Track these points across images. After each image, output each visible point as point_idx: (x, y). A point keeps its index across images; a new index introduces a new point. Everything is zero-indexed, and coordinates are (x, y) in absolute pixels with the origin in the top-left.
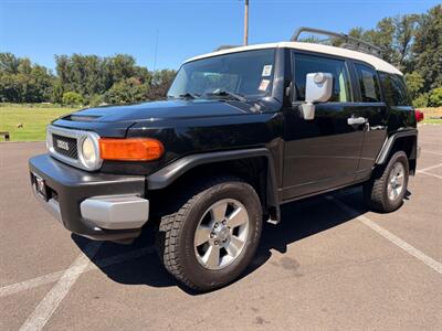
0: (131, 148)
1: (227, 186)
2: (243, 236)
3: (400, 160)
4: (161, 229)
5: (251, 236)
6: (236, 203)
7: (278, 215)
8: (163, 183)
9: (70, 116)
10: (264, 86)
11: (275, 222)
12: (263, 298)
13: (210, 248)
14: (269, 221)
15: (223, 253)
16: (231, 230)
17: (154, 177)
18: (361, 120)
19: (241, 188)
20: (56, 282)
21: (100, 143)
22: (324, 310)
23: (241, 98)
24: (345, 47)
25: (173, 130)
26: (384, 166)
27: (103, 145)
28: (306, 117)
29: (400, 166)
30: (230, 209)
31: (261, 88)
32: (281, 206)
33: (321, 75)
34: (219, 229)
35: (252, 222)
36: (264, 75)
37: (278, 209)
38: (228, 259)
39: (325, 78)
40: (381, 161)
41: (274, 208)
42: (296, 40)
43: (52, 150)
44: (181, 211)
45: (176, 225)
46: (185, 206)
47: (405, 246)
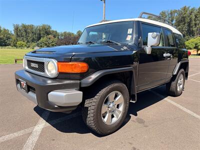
0: (73, 66)
1: (116, 85)
2: (121, 109)
3: (182, 73)
4: (85, 106)
5: (125, 109)
6: (119, 93)
7: (136, 98)
8: (89, 84)
9: (35, 51)
10: (129, 38)
11: (134, 102)
12: (132, 137)
13: (108, 115)
14: (131, 101)
15: (113, 116)
16: (116, 106)
17: (84, 81)
18: (169, 55)
19: (121, 86)
20: (31, 133)
21: (58, 64)
22: (162, 143)
23: (118, 44)
24: (160, 22)
25: (91, 58)
26: (176, 75)
27: (59, 66)
28: (148, 53)
29: (182, 76)
30: (116, 96)
31: (127, 39)
32: (137, 94)
33: (155, 33)
34: (111, 105)
35: (125, 102)
36: (128, 33)
37: (136, 95)
38: (115, 120)
39: (157, 35)
40: (175, 73)
41: (135, 95)
42: (141, 17)
43: (27, 68)
44: (96, 97)
45: (94, 104)
46: (98, 94)
47: (189, 112)
